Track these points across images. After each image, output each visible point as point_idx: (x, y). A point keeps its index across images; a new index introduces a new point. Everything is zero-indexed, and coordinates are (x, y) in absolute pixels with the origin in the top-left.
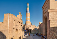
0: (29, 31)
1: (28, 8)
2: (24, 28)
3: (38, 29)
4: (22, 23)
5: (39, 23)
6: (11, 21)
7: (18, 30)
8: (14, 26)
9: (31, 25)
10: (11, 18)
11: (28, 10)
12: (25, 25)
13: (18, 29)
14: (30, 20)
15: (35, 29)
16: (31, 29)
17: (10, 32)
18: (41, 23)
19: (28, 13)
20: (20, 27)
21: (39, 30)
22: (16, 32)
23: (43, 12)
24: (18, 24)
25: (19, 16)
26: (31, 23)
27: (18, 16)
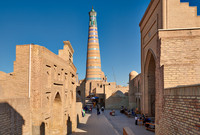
0: (96, 100)
1: (94, 28)
2: (80, 91)
3: (126, 94)
4: (73, 76)
5: (130, 76)
7: (62, 99)
8: (49, 86)
9: (104, 83)
10: (37, 59)
11: (94, 33)
12: (85, 81)
13: (62, 95)
14: (100, 65)
15: (118, 95)
16: (104, 95)
17: (37, 105)
18: (135, 74)
19: (95, 41)
20: (69, 88)
21: (130, 97)
22: (56, 105)
23: (142, 39)
24: (61, 79)
25: (65, 52)
26: (103, 74)
27: (60, 52)
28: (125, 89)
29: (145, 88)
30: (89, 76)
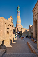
1: (19, 12)
2: (14, 31)
3: (28, 31)
4: (12, 26)
5: (30, 26)
6: (2, 24)
8: (5, 29)
9: (22, 28)
10: (2, 21)
11: (19, 13)
12: (16, 27)
13: (9, 32)
14: (20, 23)
15: (26, 32)
16: (22, 32)
17: (2, 35)
18: (31, 25)
19: (19, 16)
20: (11, 30)
21: (30, 33)
22: (7, 35)
23: (33, 15)
24: (9, 27)
25: (10, 19)
26: (21, 25)
28: (28, 30)
29: (34, 30)
30: (17, 26)
